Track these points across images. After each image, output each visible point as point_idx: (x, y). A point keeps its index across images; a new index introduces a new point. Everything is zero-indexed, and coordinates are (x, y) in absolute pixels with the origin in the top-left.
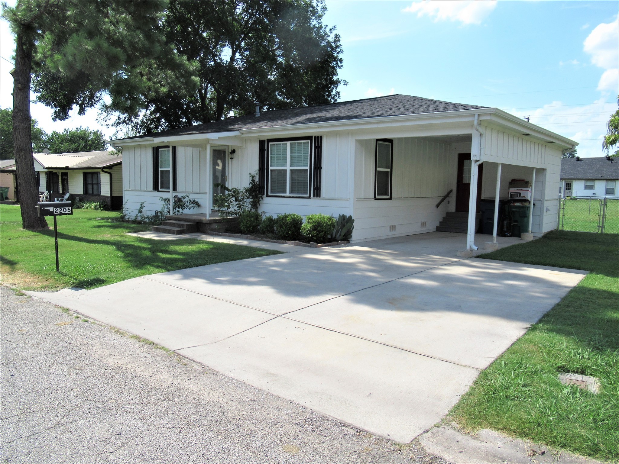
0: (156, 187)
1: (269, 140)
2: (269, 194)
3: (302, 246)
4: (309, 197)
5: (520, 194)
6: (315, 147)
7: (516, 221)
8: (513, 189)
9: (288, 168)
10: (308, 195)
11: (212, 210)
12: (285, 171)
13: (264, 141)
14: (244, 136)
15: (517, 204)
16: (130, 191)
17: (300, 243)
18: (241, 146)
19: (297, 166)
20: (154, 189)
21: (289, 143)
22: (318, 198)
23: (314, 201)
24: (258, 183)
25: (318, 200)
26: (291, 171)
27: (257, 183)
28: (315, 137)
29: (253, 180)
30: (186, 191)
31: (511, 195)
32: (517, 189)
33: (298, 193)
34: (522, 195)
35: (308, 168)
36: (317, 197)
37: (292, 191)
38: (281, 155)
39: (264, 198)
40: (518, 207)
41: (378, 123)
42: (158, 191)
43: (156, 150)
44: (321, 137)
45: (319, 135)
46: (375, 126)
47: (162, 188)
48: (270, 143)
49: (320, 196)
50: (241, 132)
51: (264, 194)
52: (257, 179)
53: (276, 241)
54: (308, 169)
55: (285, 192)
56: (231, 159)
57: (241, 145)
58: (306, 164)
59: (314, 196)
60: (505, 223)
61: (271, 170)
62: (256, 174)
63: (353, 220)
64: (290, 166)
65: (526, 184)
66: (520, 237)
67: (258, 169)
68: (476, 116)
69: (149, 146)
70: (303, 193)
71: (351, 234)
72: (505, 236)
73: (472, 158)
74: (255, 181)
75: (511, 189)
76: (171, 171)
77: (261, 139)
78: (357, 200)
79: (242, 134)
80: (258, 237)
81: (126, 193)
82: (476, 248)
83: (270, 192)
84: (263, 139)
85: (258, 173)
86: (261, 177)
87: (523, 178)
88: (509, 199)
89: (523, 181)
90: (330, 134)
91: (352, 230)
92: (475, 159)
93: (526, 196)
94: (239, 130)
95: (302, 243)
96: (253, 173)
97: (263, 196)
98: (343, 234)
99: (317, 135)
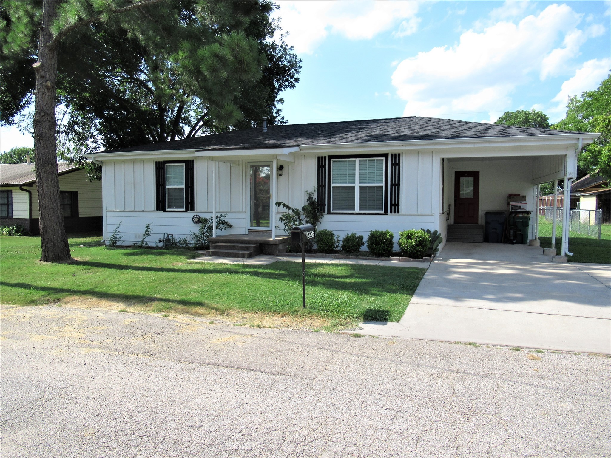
0: (161, 206)
1: (330, 157)
2: (332, 211)
3: (412, 261)
4: (386, 213)
5: (520, 207)
6: (392, 165)
7: (520, 231)
8: (514, 203)
9: (357, 185)
10: (383, 211)
11: (249, 230)
12: (354, 188)
13: (325, 157)
14: (301, 152)
15: (520, 215)
16: (117, 211)
17: (409, 259)
18: (291, 162)
19: (368, 183)
20: (157, 210)
21: (357, 160)
22: (396, 214)
23: (391, 218)
24: (316, 201)
25: (398, 216)
26: (361, 188)
27: (315, 200)
28: (392, 155)
29: (310, 198)
30: (209, 210)
31: (512, 208)
32: (516, 202)
33: (369, 209)
34: (521, 208)
35: (383, 185)
36: (395, 212)
37: (360, 209)
38: (348, 172)
39: (325, 216)
40: (520, 218)
41: (474, 143)
42: (164, 211)
43: (160, 167)
44: (399, 155)
45: (397, 153)
46: (472, 146)
47: (169, 207)
48: (332, 160)
49: (398, 212)
50: (301, 147)
51: (324, 212)
52: (315, 196)
53: (376, 258)
54: (382, 186)
55: (354, 209)
56: (280, 175)
57: (292, 161)
58: (382, 181)
59: (391, 212)
60: (512, 232)
61: (333, 187)
62: (315, 191)
63: (440, 234)
64: (360, 183)
65: (524, 198)
66: (524, 244)
67: (316, 186)
68: (580, 140)
69: (150, 160)
70: (377, 209)
71: (438, 248)
72: (513, 243)
73: (568, 176)
74: (312, 198)
75: (511, 203)
76: (183, 188)
77: (320, 155)
78: (440, 215)
79: (301, 149)
80: (351, 256)
81: (108, 214)
82: (571, 254)
83: (333, 210)
84: (323, 155)
85: (317, 190)
86: (321, 194)
87: (519, 193)
88: (511, 211)
89: (519, 195)
90: (410, 152)
91: (440, 243)
92: (571, 177)
93: (525, 208)
94: (298, 146)
95: (412, 259)
96: (311, 190)
97: (323, 213)
98: (434, 248)
99: (394, 153)
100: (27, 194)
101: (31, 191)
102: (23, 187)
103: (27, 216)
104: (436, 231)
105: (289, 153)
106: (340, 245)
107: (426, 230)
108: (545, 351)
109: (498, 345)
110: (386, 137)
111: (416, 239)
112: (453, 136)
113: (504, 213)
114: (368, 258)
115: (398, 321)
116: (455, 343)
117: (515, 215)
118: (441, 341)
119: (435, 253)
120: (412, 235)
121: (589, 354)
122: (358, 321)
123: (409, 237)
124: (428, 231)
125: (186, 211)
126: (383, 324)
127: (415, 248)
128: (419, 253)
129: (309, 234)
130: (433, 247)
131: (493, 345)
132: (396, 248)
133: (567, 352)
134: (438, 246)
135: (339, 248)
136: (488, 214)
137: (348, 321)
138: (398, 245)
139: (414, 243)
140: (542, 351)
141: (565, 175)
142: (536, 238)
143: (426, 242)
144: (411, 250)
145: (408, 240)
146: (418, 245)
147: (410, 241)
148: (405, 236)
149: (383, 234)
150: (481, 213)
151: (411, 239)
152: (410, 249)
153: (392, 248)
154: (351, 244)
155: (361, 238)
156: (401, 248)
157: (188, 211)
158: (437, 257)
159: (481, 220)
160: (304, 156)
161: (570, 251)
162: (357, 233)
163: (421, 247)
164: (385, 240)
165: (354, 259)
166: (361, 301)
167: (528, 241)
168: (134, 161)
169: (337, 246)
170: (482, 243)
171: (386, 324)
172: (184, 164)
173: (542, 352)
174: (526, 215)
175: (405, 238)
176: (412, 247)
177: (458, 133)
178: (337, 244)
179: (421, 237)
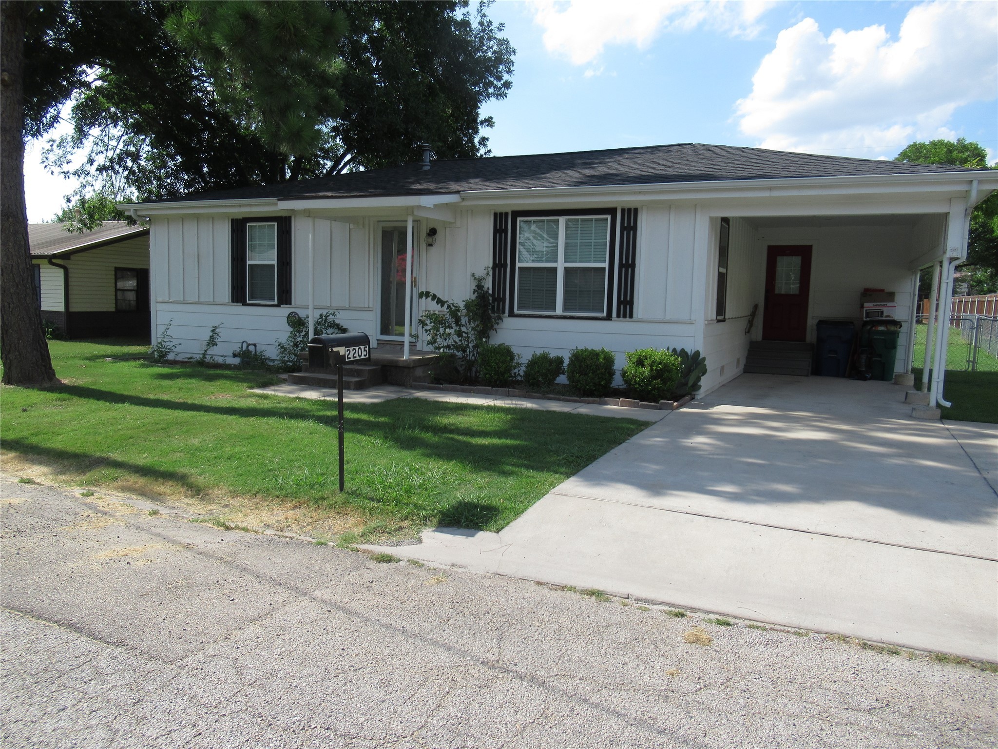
0: (238, 296)
1: (516, 214)
2: (516, 311)
3: (640, 407)
4: (609, 317)
5: (882, 312)
6: (623, 229)
7: (880, 356)
8: (871, 304)
9: (561, 266)
10: (605, 314)
12: (555, 270)
13: (507, 214)
14: (464, 203)
15: (882, 328)
16: (172, 303)
17: (635, 402)
18: (450, 223)
19: (580, 262)
20: (233, 301)
21: (562, 220)
22: (628, 319)
23: (617, 326)
24: (490, 292)
25: (629, 323)
26: (567, 271)
27: (487, 292)
28: (623, 210)
29: (480, 287)
31: (868, 314)
32: (876, 304)
33: (581, 309)
34: (885, 314)
35: (606, 265)
36: (625, 317)
37: (565, 309)
38: (545, 241)
39: (504, 319)
40: (882, 333)
41: (771, 189)
42: (245, 304)
43: (239, 227)
44: (636, 210)
45: (632, 206)
46: (767, 194)
47: (252, 297)
48: (519, 219)
49: (631, 316)
50: (462, 195)
51: (504, 312)
52: (488, 284)
53: (578, 399)
54: (604, 268)
55: (554, 309)
56: (430, 245)
57: (452, 220)
58: (603, 259)
59: (618, 316)
60: (864, 357)
61: (519, 268)
62: (488, 274)
63: (704, 359)
64: (565, 261)
65: (890, 296)
66: (886, 380)
67: (491, 265)
68: (975, 183)
69: (222, 216)
70: (594, 310)
71: (699, 384)
72: (865, 379)
73: (949, 254)
74: (483, 287)
75: (866, 305)
76: (274, 265)
77: (499, 210)
78: (706, 322)
79: (463, 199)
80: (535, 393)
81: (160, 307)
82: (948, 404)
83: (519, 309)
84: (504, 210)
85: (491, 273)
86: (499, 280)
87: (882, 287)
88: (865, 320)
89: (882, 291)
90: (655, 206)
91: (703, 375)
92: (955, 255)
93: (891, 315)
94: (458, 192)
95: (640, 403)
96: (480, 272)
97: (501, 315)
98: (690, 383)
99: (627, 206)
100: (62, 271)
101: (68, 266)
102: (54, 261)
103: (61, 308)
104: (697, 353)
105: (435, 205)
106: (522, 373)
107: (678, 350)
108: (737, 621)
109: (647, 601)
110: (617, 178)
111: (651, 366)
112: (738, 175)
113: (852, 323)
114: (563, 397)
115: (498, 531)
116: (563, 588)
117: (872, 328)
118: (539, 583)
119: (693, 393)
120: (646, 358)
121: (831, 636)
122: (426, 525)
123: (640, 363)
124: (683, 353)
125: (278, 305)
126: (468, 535)
127: (649, 383)
128: (655, 392)
129: (352, 353)
130: (688, 381)
131: (638, 600)
132: (618, 382)
133: (783, 628)
134: (699, 379)
135: (519, 378)
136: (821, 323)
137: (406, 523)
138: (622, 376)
139: (647, 373)
140: (732, 621)
141: (945, 252)
142: (907, 371)
143: (670, 371)
144: (642, 386)
145: (637, 368)
146: (654, 377)
147: (641, 370)
148: (635, 360)
149: (594, 354)
150: (811, 322)
151: (643, 366)
152: (640, 385)
153: (610, 381)
154: (538, 372)
155: (560, 361)
156: (626, 382)
157: (282, 306)
158: (698, 400)
159: (811, 336)
160: (472, 211)
161: (945, 398)
162: (550, 351)
163: (661, 380)
164: (597, 366)
165: (539, 398)
166: (459, 484)
167: (894, 377)
168: (197, 218)
169: (515, 373)
170: (807, 376)
171: (473, 536)
172: (276, 224)
173: (728, 624)
174: (892, 328)
175: (634, 363)
176: (643, 380)
177: (749, 170)
178: (516, 370)
179: (660, 363)
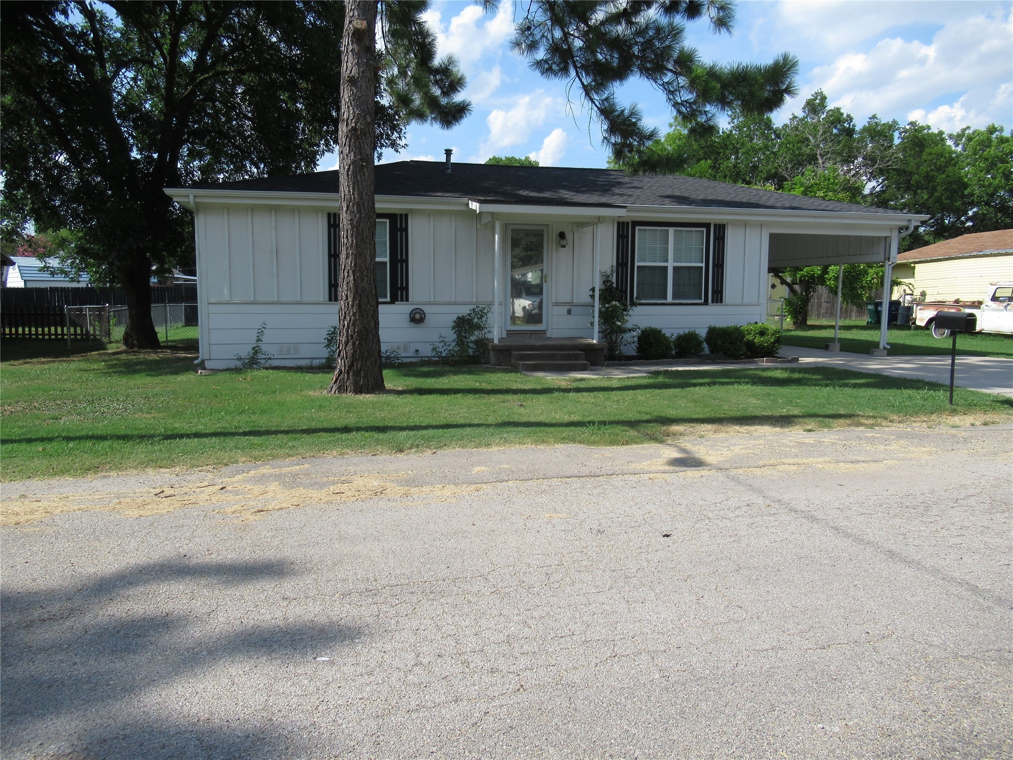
1: (636, 223)
2: (636, 301)
4: (706, 303)
6: (715, 239)
9: (671, 265)
10: (703, 301)
11: (507, 331)
12: (666, 267)
13: (628, 223)
16: (234, 303)
19: (685, 262)
20: (330, 300)
21: (671, 230)
22: (719, 304)
23: (712, 309)
24: (614, 285)
25: (721, 307)
26: (675, 268)
28: (715, 225)
33: (684, 298)
35: (703, 265)
36: (717, 302)
37: (674, 298)
38: (658, 246)
39: (632, 308)
41: (815, 217)
43: (338, 223)
44: (724, 225)
45: (721, 222)
46: (812, 220)
48: (637, 228)
49: (721, 302)
51: (625, 302)
52: (613, 280)
54: (702, 267)
55: (665, 298)
58: (702, 260)
59: (713, 302)
61: (638, 267)
62: (613, 271)
64: (674, 262)
67: (615, 264)
68: (913, 221)
70: (694, 298)
73: (891, 260)
76: (386, 262)
77: (622, 220)
81: (213, 309)
82: (888, 347)
83: (638, 298)
84: (625, 220)
85: (616, 271)
86: (622, 277)
90: (737, 223)
96: (607, 270)
99: (718, 222)
120: (767, 330)
123: (763, 333)
125: (392, 302)
127: (773, 346)
139: (771, 340)
145: (760, 337)
151: (766, 335)
157: (396, 303)
172: (388, 221)
175: (755, 334)
176: (769, 345)
